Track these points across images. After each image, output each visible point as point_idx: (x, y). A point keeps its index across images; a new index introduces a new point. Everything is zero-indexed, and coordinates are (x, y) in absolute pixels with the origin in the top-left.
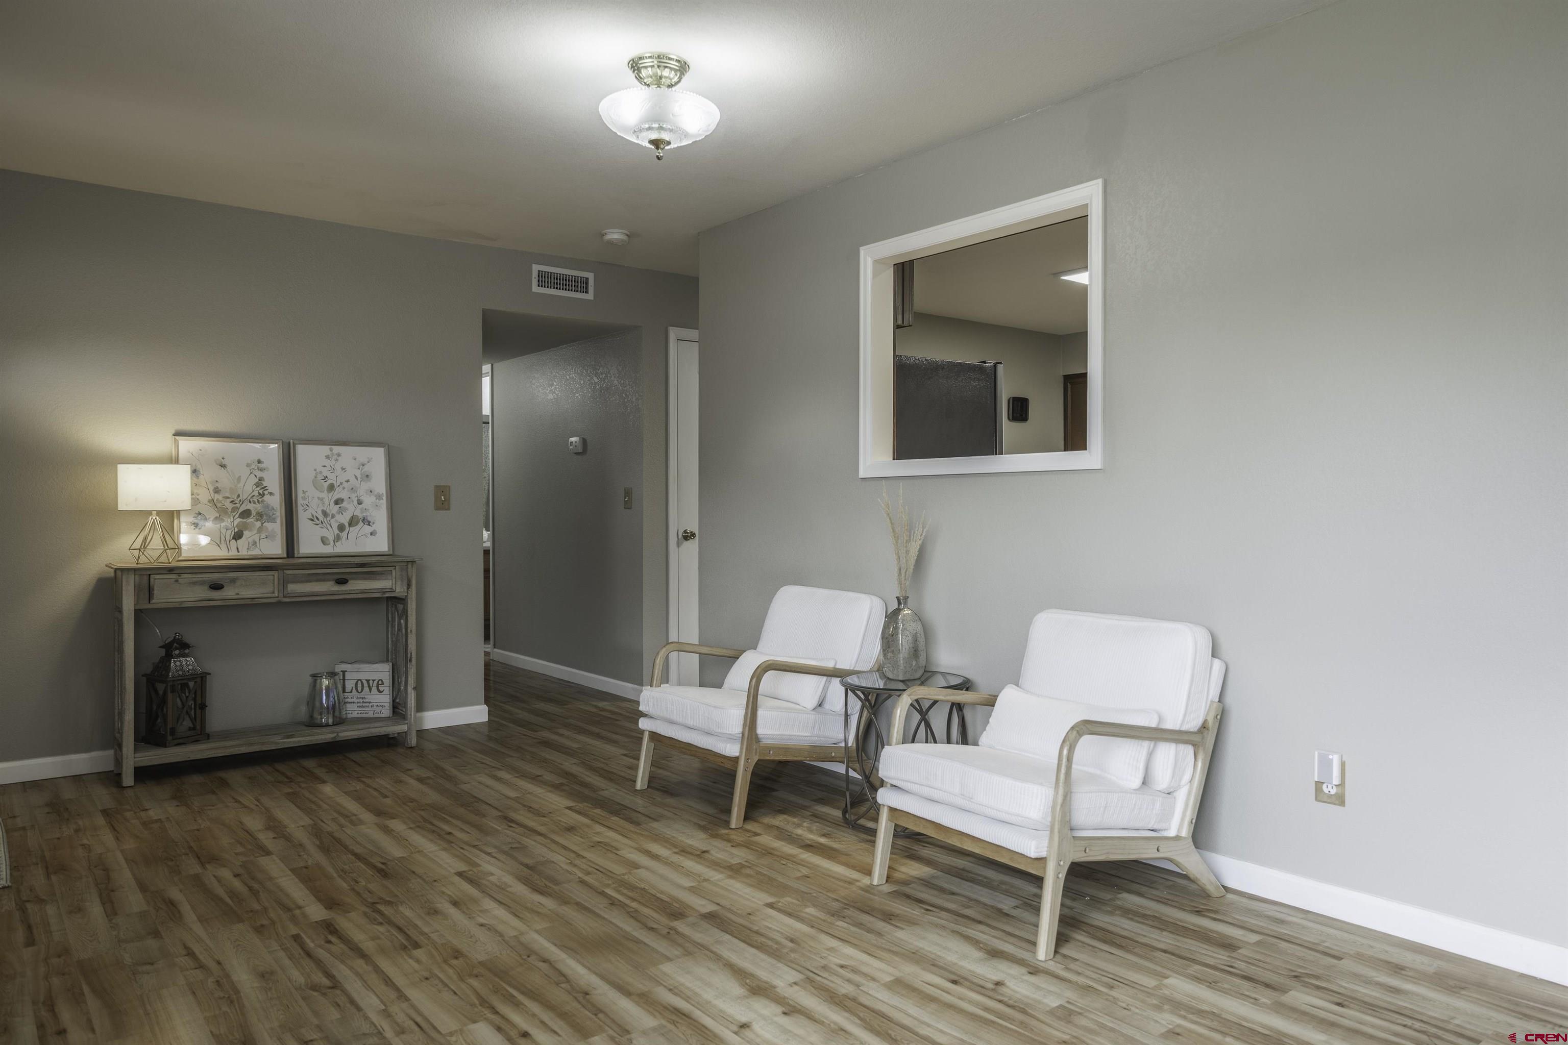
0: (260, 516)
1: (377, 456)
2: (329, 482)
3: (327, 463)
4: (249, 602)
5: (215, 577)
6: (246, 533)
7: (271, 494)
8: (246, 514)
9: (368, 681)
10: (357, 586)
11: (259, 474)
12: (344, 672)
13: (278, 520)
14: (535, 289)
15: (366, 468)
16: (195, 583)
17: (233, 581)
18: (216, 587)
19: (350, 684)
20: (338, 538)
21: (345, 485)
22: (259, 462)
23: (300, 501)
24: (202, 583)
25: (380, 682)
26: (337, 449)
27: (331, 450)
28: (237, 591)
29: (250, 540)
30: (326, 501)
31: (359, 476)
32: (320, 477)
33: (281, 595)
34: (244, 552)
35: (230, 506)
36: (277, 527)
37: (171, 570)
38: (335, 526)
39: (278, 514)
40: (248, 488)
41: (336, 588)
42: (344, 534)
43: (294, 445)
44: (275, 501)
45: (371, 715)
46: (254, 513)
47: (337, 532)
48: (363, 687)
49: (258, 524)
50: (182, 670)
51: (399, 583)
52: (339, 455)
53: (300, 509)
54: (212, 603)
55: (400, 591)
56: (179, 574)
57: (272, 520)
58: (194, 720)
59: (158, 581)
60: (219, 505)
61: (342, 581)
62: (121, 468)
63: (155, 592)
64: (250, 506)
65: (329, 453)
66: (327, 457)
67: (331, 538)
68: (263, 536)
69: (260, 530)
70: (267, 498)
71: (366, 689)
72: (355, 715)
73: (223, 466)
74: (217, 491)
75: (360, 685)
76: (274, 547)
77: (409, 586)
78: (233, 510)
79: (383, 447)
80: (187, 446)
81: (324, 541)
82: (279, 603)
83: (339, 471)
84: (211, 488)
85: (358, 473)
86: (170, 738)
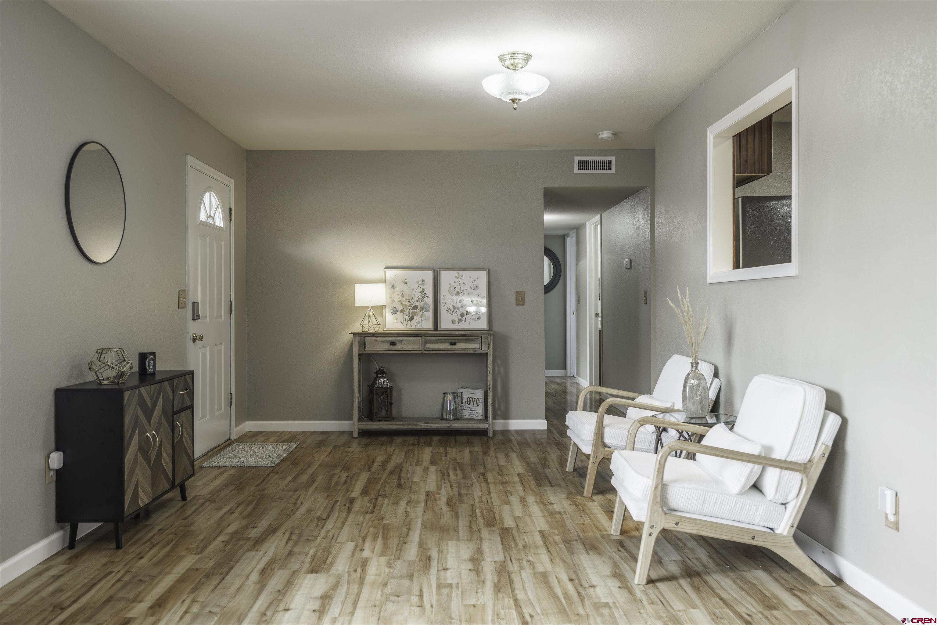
0: (422, 308)
1: (483, 275)
2: (457, 290)
3: (456, 280)
4: (408, 352)
5: (393, 339)
6: (415, 317)
7: (428, 297)
8: (415, 308)
9: (472, 399)
10: (461, 346)
11: (422, 287)
12: (462, 393)
13: (431, 311)
14: (576, 171)
15: (476, 282)
16: (384, 342)
17: (401, 341)
18: (393, 344)
19: (465, 400)
20: (460, 321)
21: (465, 292)
22: (423, 281)
23: (442, 301)
24: (387, 342)
25: (478, 400)
26: (461, 272)
27: (458, 273)
28: (403, 347)
29: (417, 321)
30: (455, 301)
31: (472, 287)
32: (452, 288)
33: (423, 349)
34: (414, 327)
35: (408, 304)
36: (430, 315)
37: (373, 335)
38: (459, 314)
39: (431, 307)
40: (417, 294)
41: (450, 347)
42: (464, 319)
43: (440, 271)
44: (430, 301)
45: (474, 417)
46: (419, 307)
47: (460, 317)
48: (470, 402)
49: (421, 313)
50: (382, 385)
51: (483, 346)
52: (462, 276)
53: (442, 305)
54: (391, 352)
55: (484, 350)
56: (377, 337)
57: (428, 311)
58: (386, 410)
59: (368, 340)
60: (403, 303)
61: (453, 344)
62: (357, 285)
63: (367, 345)
64: (418, 304)
65: (457, 275)
66: (456, 277)
67: (457, 321)
68: (423, 319)
69: (422, 316)
70: (426, 299)
71: (472, 403)
72: (467, 416)
73: (406, 283)
74: (402, 296)
75: (469, 400)
76: (428, 325)
77: (489, 347)
78: (410, 305)
79: (486, 270)
80: (390, 274)
81: (453, 322)
82: (422, 354)
83: (462, 284)
84: (400, 295)
85: (472, 285)
86: (375, 417)
